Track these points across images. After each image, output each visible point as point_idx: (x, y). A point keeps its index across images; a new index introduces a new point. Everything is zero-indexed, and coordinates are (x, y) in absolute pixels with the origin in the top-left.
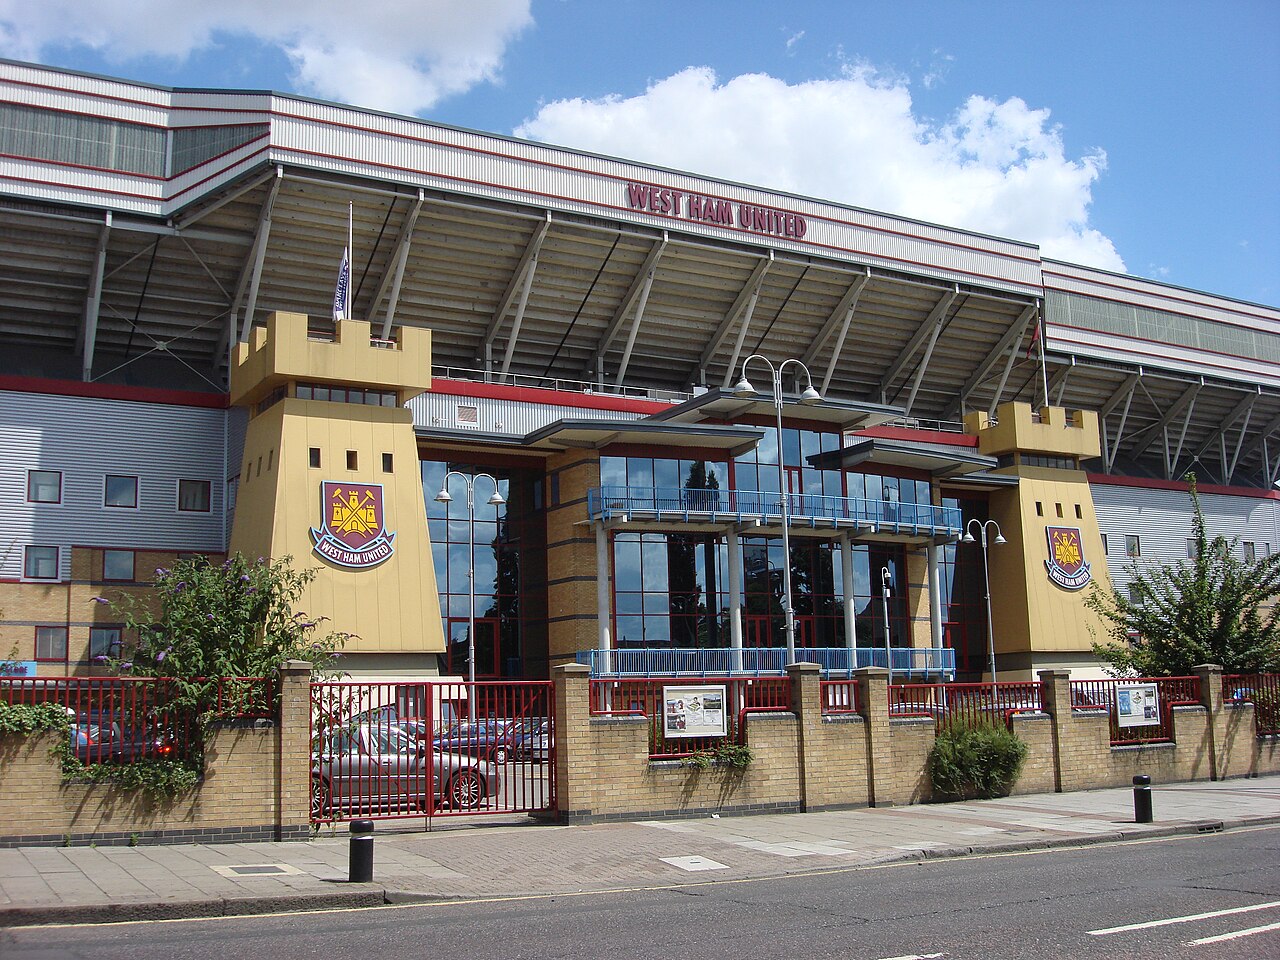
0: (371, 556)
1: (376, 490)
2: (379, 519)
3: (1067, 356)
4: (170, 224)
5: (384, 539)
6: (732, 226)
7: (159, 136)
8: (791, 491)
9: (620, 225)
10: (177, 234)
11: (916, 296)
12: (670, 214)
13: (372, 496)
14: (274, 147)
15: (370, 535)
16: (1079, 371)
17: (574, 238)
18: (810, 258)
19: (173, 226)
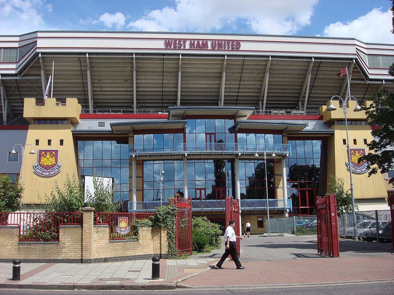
0: (52, 173)
1: (56, 152)
2: (56, 161)
3: (381, 80)
4: (18, 76)
5: (57, 167)
6: (208, 49)
7: (15, 50)
8: (211, 142)
9: (164, 54)
10: (21, 78)
11: (299, 64)
12: (182, 48)
13: (55, 154)
14: (38, 48)
15: (52, 166)
16: (387, 86)
17: (149, 61)
18: (244, 56)
19: (19, 76)
